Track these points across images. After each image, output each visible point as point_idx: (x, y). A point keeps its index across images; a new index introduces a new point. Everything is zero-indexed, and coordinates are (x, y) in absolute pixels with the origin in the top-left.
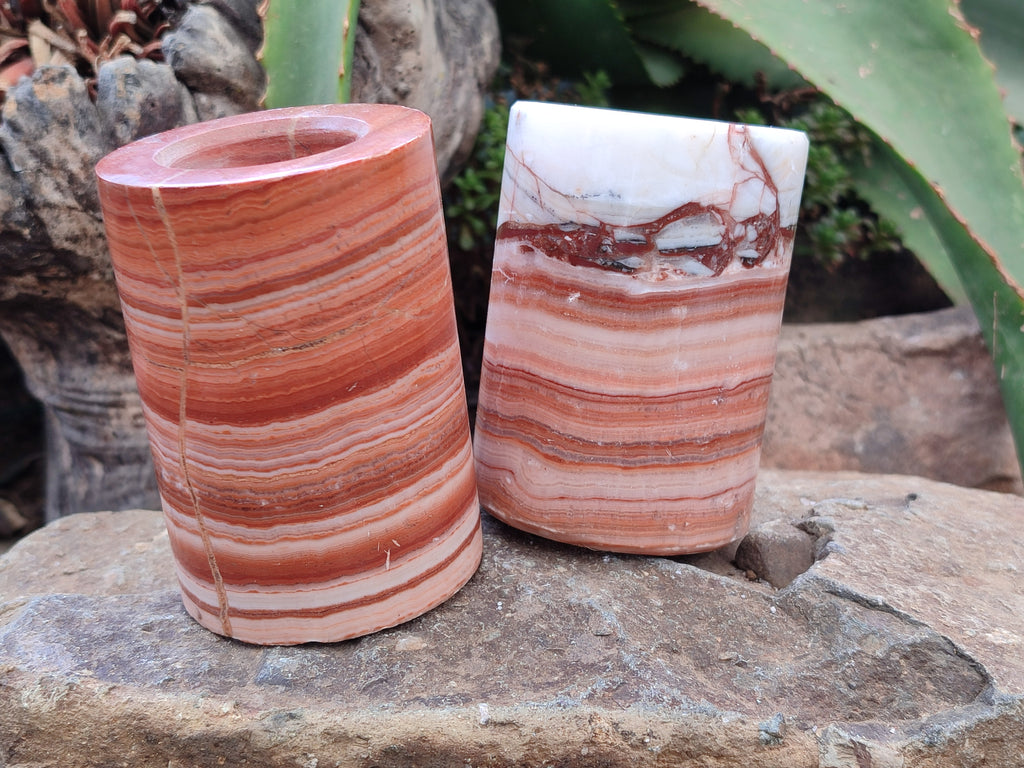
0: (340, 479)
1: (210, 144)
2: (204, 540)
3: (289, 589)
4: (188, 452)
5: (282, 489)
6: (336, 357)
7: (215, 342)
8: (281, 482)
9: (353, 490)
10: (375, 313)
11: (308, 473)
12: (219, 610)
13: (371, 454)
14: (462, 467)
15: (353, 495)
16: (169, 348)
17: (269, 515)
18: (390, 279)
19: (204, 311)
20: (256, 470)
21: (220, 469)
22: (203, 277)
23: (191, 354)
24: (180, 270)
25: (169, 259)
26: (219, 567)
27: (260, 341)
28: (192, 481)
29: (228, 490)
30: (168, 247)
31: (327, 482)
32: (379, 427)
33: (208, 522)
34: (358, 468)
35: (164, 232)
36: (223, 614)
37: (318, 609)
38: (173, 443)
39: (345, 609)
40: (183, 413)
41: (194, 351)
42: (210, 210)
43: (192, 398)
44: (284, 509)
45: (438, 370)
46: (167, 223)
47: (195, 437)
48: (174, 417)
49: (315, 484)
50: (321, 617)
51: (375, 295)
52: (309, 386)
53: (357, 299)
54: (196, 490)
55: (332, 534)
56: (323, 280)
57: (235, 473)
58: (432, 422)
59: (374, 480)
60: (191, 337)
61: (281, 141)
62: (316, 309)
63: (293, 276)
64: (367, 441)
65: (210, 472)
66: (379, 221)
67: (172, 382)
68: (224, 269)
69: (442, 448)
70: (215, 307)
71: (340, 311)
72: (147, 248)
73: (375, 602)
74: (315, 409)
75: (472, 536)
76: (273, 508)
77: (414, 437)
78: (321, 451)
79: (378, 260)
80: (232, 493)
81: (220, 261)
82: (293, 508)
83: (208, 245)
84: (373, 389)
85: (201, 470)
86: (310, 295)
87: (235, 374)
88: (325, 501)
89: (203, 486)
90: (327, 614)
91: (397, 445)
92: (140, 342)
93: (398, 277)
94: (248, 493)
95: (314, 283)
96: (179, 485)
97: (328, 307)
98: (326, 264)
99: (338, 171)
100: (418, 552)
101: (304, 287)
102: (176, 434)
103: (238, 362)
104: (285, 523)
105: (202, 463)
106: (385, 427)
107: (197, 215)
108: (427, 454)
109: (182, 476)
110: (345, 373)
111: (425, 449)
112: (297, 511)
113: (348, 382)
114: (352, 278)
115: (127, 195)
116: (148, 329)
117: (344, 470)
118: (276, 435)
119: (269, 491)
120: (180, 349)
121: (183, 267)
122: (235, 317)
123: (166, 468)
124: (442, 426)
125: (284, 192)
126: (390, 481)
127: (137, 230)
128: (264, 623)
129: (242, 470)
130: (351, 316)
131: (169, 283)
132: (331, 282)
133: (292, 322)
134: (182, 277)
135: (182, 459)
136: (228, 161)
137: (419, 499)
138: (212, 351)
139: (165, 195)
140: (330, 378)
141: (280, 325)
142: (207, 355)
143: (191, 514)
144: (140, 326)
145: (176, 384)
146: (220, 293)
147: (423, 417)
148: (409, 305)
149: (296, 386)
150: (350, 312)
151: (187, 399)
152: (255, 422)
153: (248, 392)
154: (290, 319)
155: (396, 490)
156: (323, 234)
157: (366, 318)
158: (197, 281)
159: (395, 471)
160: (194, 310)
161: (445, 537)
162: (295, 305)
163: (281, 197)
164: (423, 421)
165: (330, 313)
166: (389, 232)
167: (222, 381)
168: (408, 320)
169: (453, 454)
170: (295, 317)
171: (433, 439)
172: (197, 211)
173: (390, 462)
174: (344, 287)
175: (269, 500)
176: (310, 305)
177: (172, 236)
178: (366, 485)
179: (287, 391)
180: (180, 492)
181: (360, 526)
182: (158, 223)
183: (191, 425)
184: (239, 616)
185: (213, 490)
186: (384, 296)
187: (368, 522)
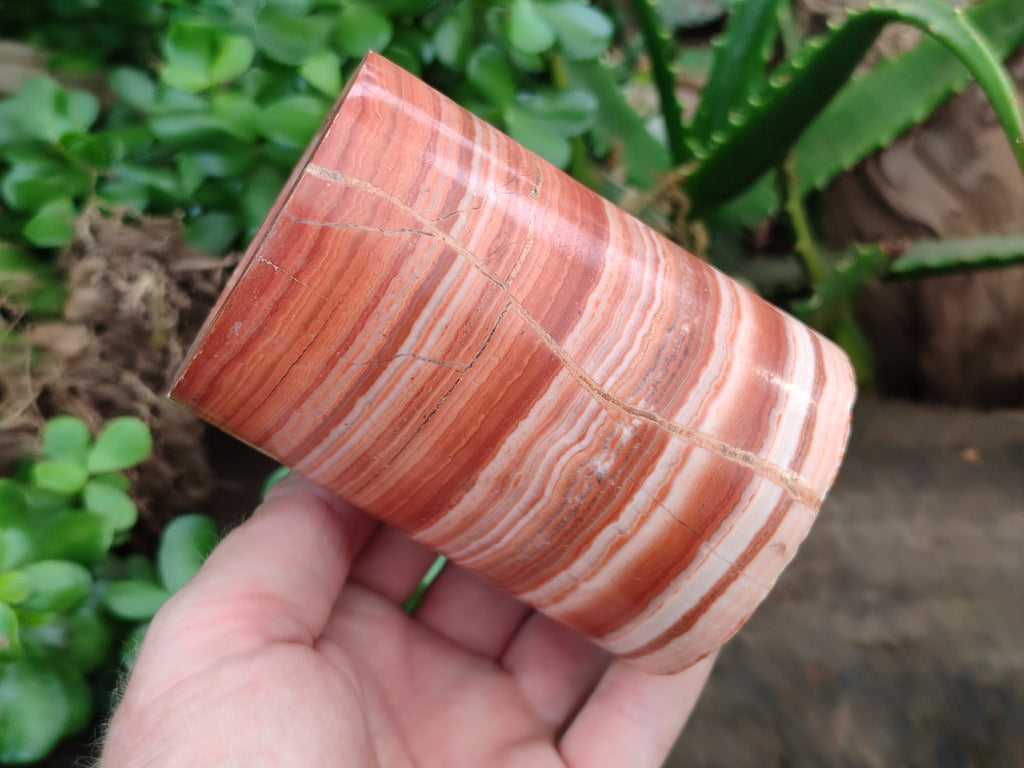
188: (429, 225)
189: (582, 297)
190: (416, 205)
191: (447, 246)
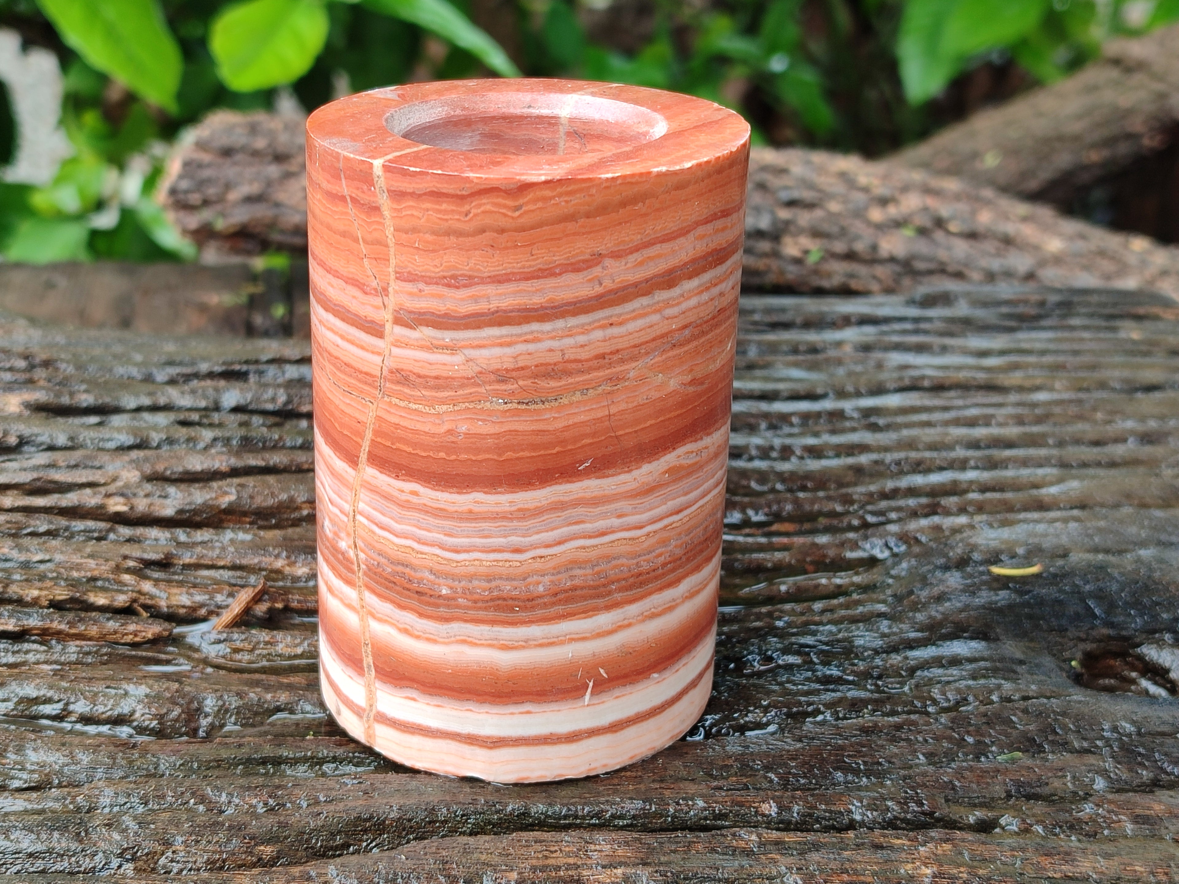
0: (547, 579)
1: (458, 112)
2: (362, 619)
3: (456, 704)
4: (361, 506)
5: (471, 577)
6: (571, 422)
7: (419, 376)
8: (472, 570)
9: (561, 596)
10: (632, 374)
11: (507, 564)
12: (364, 710)
13: (593, 554)
14: (706, 586)
15: (559, 602)
16: (361, 372)
17: (448, 606)
18: (658, 333)
19: (414, 335)
20: (442, 547)
21: (396, 536)
22: (420, 291)
23: (388, 385)
24: (393, 276)
25: (382, 259)
26: (373, 657)
27: (479, 385)
28: (360, 543)
29: (403, 565)
30: (382, 243)
31: (529, 580)
32: (608, 521)
33: (371, 599)
34: (571, 569)
35: (379, 223)
36: (368, 717)
37: (488, 737)
38: (345, 491)
39: (522, 745)
40: (363, 456)
41: (392, 382)
42: (444, 206)
43: (379, 440)
44: (470, 604)
45: (698, 459)
46: (386, 213)
47: (374, 490)
48: (352, 460)
49: (514, 580)
50: (491, 748)
51: (636, 351)
52: (528, 455)
53: (612, 353)
54: (362, 556)
55: (523, 647)
56: (572, 321)
57: (415, 545)
58: (678, 524)
59: (591, 587)
60: (390, 363)
61: (550, 124)
62: (557, 357)
63: (536, 310)
64: (590, 537)
65: (384, 538)
66: (659, 256)
67: (357, 415)
68: (449, 286)
69: (684, 559)
70: (428, 332)
71: (586, 365)
72: (356, 240)
73: (561, 742)
74: (530, 484)
75: (701, 676)
76: (454, 599)
77: (652, 541)
78: (528, 539)
79: (648, 305)
80: (407, 570)
81: (445, 274)
82: (480, 604)
83: (434, 251)
84: (611, 472)
85: (373, 532)
86: (553, 338)
87: (437, 421)
88: (521, 604)
89: (371, 553)
90: (499, 747)
91: (628, 548)
92: (325, 355)
93: (671, 332)
94: (427, 574)
95: (560, 324)
96: (343, 545)
97: (572, 357)
98: (580, 302)
99: (619, 181)
100: (628, 689)
101: (547, 326)
102: (351, 480)
103: (445, 408)
104: (466, 621)
105: (377, 524)
106: (616, 522)
107: (428, 210)
108: (664, 565)
109: (348, 534)
110: (579, 445)
111: (662, 559)
112: (486, 609)
113: (579, 457)
114: (611, 324)
115: (341, 165)
116: (339, 341)
117: (554, 568)
118: (476, 508)
119: (454, 577)
120: (374, 376)
121: (396, 273)
122: (452, 349)
123: (331, 520)
124: (689, 532)
125: (544, 199)
126: (610, 593)
127: (346, 213)
128: (416, 740)
129: (424, 544)
130: (601, 374)
131: (376, 290)
132: (583, 325)
133: (523, 368)
134: (394, 286)
135: (352, 513)
136: (478, 137)
137: (643, 621)
138: (414, 386)
139: (389, 175)
140: (557, 449)
141: (507, 370)
142: (407, 390)
143: (349, 582)
144: (329, 335)
145: (362, 418)
146: (439, 316)
147: (667, 516)
148: (677, 370)
149: (514, 451)
150: (598, 369)
151: (372, 440)
152: (453, 487)
153: (451, 448)
154: (521, 364)
155: (616, 605)
156: (584, 261)
157: (618, 379)
158: (411, 294)
159: (618, 581)
160: (399, 330)
161: (667, 674)
162: (531, 347)
163: (540, 205)
164: (666, 522)
165: (574, 366)
166: (670, 272)
167: (419, 426)
168: (671, 389)
169: (697, 568)
170: (528, 363)
171: (676, 547)
172: (428, 205)
173: (616, 567)
174: (598, 334)
175: (451, 588)
176: (551, 350)
177: (389, 231)
178: (578, 592)
179: (500, 455)
180: (343, 554)
181: (562, 643)
182: (376, 209)
183: (371, 473)
184: (387, 725)
185: (383, 560)
186: (647, 353)
187: (572, 640)
188: (392, 301)
189: (411, 476)
190: (399, 282)
191: (383, 326)
